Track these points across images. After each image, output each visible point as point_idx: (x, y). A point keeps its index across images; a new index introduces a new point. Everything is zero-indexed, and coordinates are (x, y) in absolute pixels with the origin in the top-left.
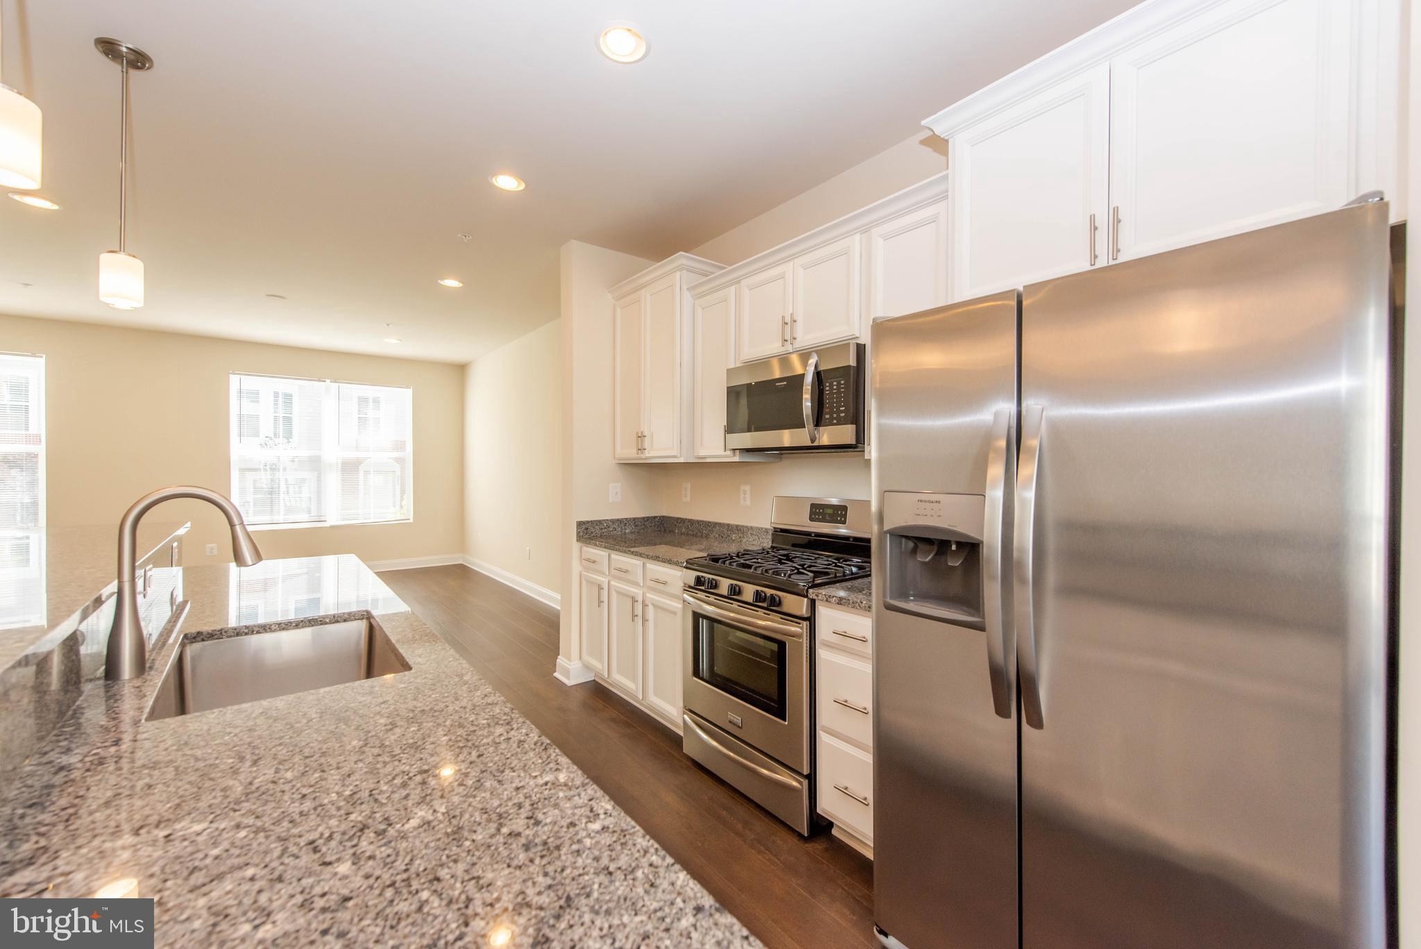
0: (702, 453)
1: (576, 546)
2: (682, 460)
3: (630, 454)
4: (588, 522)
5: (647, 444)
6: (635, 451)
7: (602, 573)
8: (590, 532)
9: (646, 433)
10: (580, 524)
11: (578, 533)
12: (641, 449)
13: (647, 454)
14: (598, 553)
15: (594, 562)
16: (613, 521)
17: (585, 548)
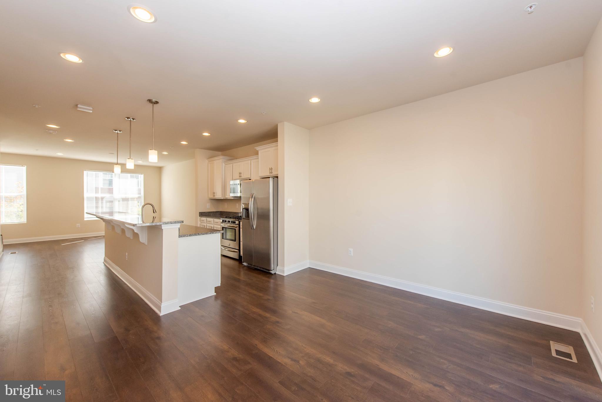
0: (227, 197)
1: (199, 218)
2: (222, 198)
3: (212, 197)
4: (202, 212)
5: (215, 195)
6: (213, 196)
7: (205, 223)
8: (202, 214)
9: (215, 192)
10: (200, 213)
11: (199, 215)
12: (214, 196)
13: (215, 197)
14: (204, 219)
15: (203, 221)
16: (208, 212)
17: (201, 218)
